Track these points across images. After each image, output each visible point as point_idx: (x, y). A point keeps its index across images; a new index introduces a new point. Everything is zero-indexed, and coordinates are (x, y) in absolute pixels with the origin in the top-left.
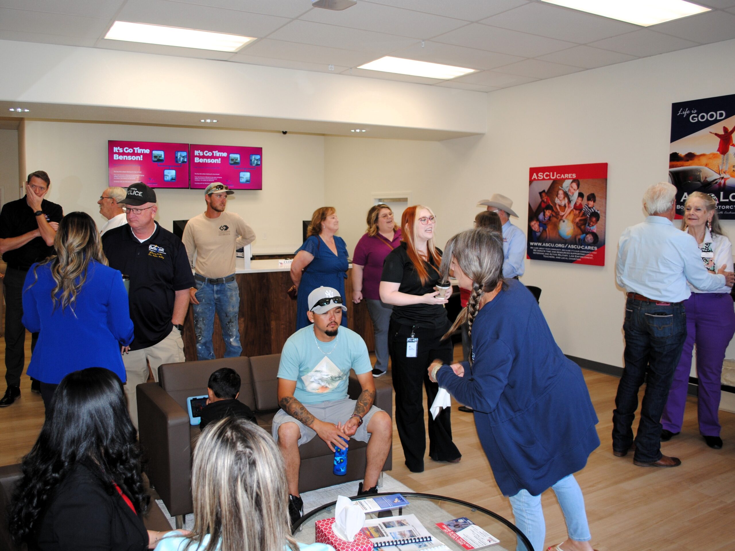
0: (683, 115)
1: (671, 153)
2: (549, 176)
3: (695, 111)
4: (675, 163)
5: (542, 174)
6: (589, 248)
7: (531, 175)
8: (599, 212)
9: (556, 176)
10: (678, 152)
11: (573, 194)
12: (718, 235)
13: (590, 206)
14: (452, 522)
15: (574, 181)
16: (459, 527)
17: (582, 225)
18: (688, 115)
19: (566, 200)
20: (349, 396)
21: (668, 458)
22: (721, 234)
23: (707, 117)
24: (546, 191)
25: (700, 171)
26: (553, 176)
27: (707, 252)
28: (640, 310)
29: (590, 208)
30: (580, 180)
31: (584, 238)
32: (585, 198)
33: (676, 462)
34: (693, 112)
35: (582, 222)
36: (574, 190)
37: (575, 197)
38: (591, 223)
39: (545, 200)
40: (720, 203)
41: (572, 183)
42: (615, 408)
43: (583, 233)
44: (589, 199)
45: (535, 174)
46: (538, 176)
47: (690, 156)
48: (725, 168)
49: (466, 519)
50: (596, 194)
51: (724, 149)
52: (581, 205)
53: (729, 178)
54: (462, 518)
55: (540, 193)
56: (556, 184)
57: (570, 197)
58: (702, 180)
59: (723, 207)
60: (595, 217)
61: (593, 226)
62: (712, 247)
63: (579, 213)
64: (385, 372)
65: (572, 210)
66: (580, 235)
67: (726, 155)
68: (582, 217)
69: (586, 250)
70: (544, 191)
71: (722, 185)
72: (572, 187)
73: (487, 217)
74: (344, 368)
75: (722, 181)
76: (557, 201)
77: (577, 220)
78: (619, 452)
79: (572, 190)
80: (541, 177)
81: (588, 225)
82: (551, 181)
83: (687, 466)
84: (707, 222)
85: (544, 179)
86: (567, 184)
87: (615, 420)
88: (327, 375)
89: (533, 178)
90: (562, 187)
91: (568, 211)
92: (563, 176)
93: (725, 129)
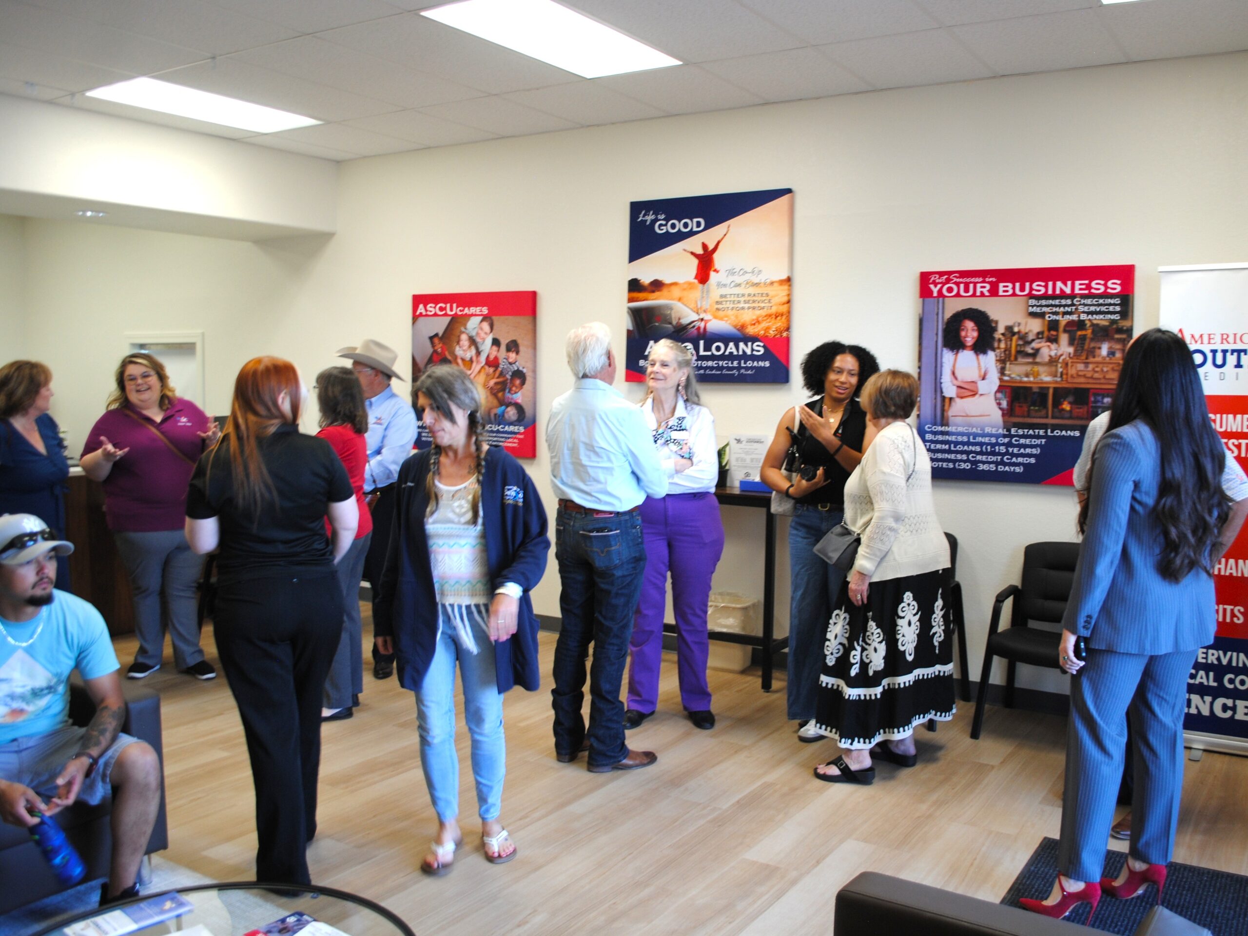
0: (646, 221)
1: (630, 279)
2: (445, 309)
3: (663, 217)
4: (635, 295)
5: (433, 305)
6: (512, 428)
7: (415, 308)
8: (525, 371)
9: (456, 310)
10: (639, 278)
11: (484, 340)
12: (694, 406)
13: (510, 360)
14: (274, 925)
15: (485, 318)
16: (288, 931)
17: (499, 391)
18: (654, 222)
19: (473, 351)
20: (71, 721)
21: (637, 754)
22: (698, 404)
23: (679, 226)
24: (440, 334)
25: (671, 309)
26: (451, 310)
27: (680, 430)
28: (574, 526)
29: (511, 364)
30: (495, 318)
31: (503, 413)
32: (503, 347)
33: (650, 757)
34: (659, 217)
35: (499, 387)
36: (486, 333)
37: (486, 346)
38: (514, 389)
39: (439, 350)
40: (700, 358)
41: (482, 321)
42: (554, 686)
43: (501, 405)
44: (508, 349)
45: (421, 306)
46: (426, 310)
47: (657, 285)
48: (706, 305)
49: (301, 914)
50: (519, 341)
51: (703, 276)
52: (496, 358)
53: (710, 320)
54: (293, 915)
55: (431, 338)
56: (456, 323)
57: (479, 345)
58: (674, 323)
59: (705, 364)
60: (519, 378)
61: (516, 393)
62: (686, 424)
63: (495, 371)
64: (158, 667)
65: (483, 367)
66: (497, 407)
67: (706, 285)
68: (498, 378)
69: (506, 432)
70: (436, 335)
71: (702, 330)
72: (481, 329)
73: (336, 377)
74: (59, 671)
75: (702, 325)
76: (459, 352)
77: (492, 383)
78: (566, 754)
79: (482, 335)
80: (431, 311)
81: (509, 392)
82: (448, 319)
83: (665, 762)
84: (679, 385)
85: (435, 315)
86: (473, 324)
87: (555, 705)
88: (24, 686)
89: (418, 313)
90: (466, 329)
91: (476, 367)
92: (466, 311)
93: (705, 246)
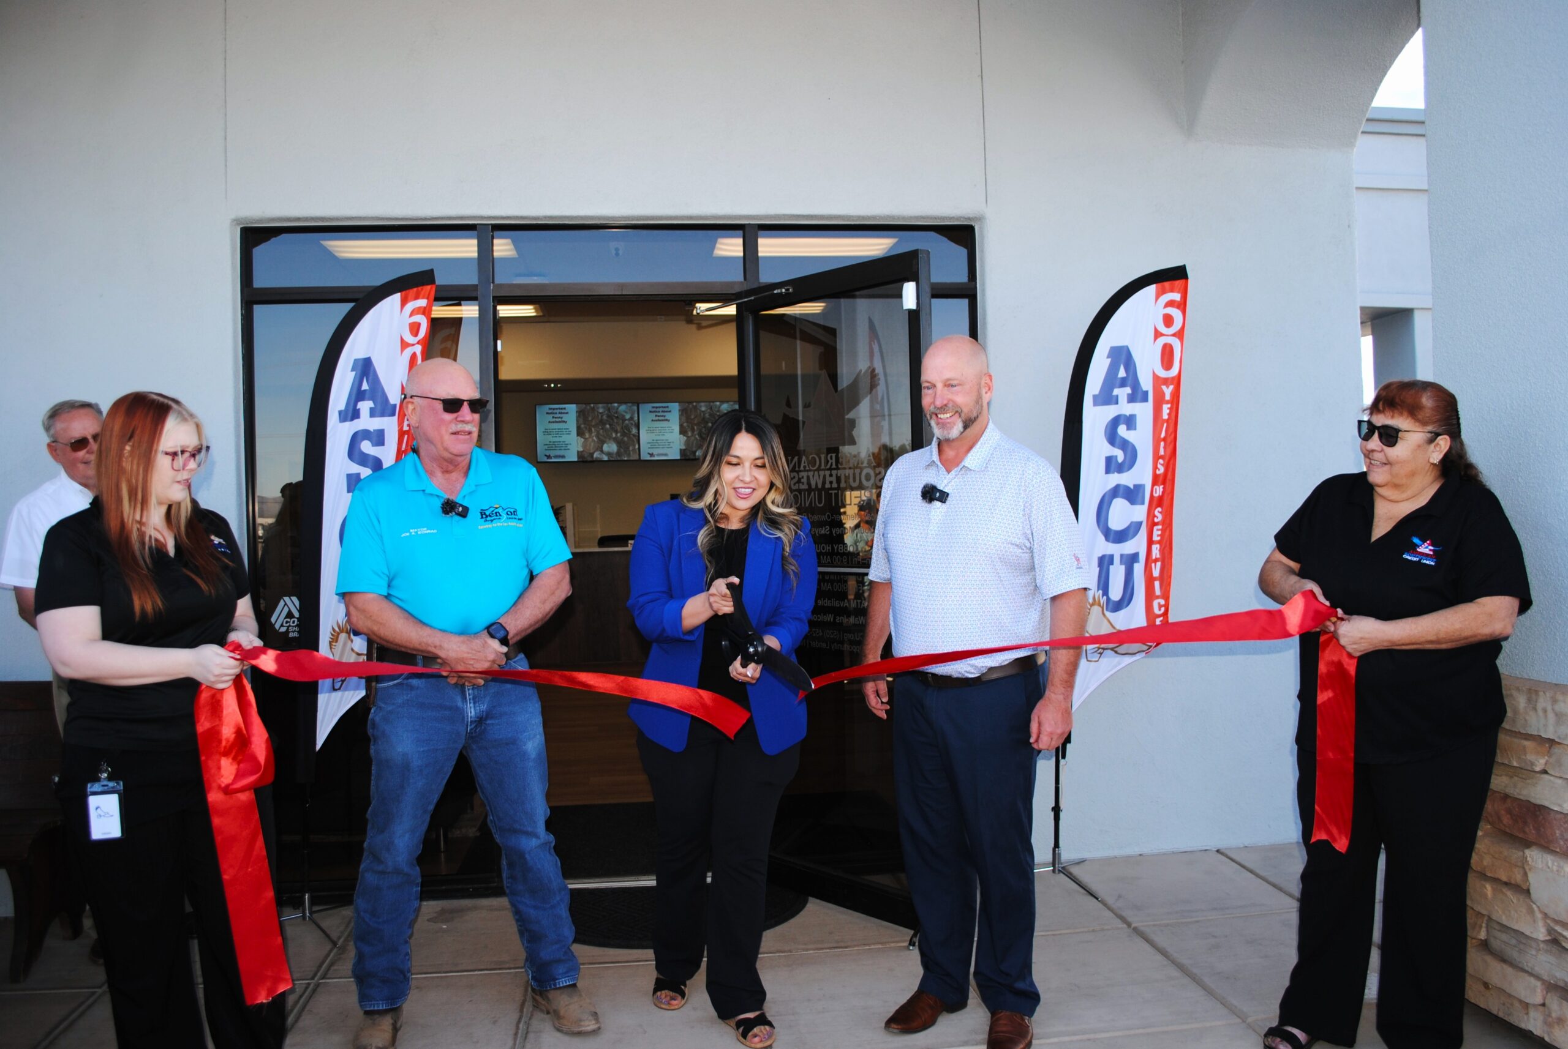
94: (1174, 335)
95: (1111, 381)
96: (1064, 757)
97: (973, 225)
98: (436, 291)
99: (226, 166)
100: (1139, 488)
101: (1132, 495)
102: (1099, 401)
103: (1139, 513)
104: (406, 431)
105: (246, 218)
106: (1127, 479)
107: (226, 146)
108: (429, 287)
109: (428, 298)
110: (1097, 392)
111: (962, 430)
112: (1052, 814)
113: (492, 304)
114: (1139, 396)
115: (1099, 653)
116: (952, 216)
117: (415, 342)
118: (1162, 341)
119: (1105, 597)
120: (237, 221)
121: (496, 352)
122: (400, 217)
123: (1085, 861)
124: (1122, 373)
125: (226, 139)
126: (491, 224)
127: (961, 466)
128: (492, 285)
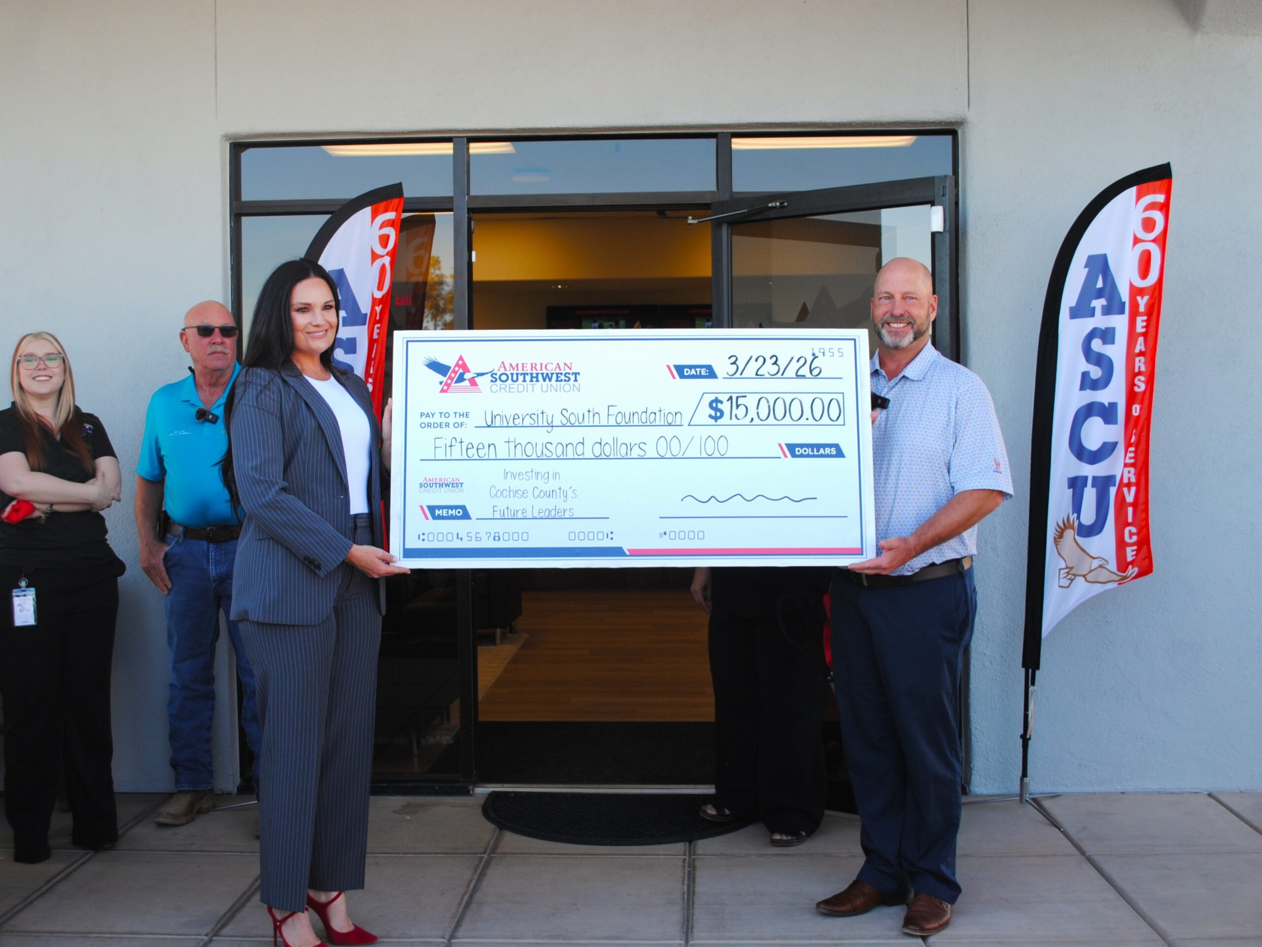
94: (1154, 241)
95: (1088, 292)
96: (1033, 684)
97: (956, 129)
98: (404, 203)
99: (216, 84)
100: (1113, 406)
101: (1107, 413)
102: (1075, 313)
103: (1115, 432)
104: (375, 339)
105: (235, 134)
106: (1104, 396)
107: (216, 65)
108: (397, 201)
109: (396, 211)
110: (1073, 304)
111: (912, 340)
112: (1021, 741)
113: (466, 215)
114: (1116, 307)
115: (1069, 579)
116: (931, 121)
117: (385, 254)
118: (1141, 247)
119: (1078, 521)
120: (227, 137)
121: (470, 264)
122: (379, 131)
123: (1061, 795)
124: (1100, 284)
125: (216, 58)
126: (466, 137)
127: (900, 376)
128: (467, 197)
